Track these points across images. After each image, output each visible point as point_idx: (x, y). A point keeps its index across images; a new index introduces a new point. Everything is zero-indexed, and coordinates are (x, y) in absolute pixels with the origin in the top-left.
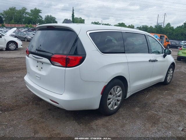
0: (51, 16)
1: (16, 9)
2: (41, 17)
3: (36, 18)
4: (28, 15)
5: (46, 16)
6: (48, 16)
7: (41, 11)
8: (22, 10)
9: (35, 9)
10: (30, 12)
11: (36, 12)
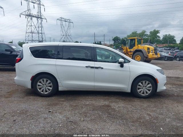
0: (169, 35)
1: (137, 33)
2: (159, 37)
3: (154, 39)
4: (147, 36)
5: (164, 35)
6: (166, 35)
7: (160, 32)
8: (141, 33)
9: (154, 31)
10: (149, 34)
11: (155, 33)
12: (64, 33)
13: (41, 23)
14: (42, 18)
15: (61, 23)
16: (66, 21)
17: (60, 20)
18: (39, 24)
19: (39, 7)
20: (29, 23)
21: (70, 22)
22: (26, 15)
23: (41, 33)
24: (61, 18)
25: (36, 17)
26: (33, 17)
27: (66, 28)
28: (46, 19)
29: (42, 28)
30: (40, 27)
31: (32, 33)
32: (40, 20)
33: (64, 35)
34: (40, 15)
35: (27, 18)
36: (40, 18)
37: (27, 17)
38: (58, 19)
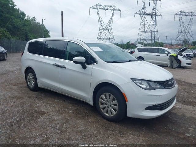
12: (183, 30)
13: (155, 21)
14: (157, 15)
15: (180, 18)
16: (187, 15)
17: (179, 15)
18: (153, 21)
19: (155, 3)
20: (143, 22)
21: (193, 16)
22: (141, 14)
23: (154, 32)
24: (180, 12)
25: (150, 15)
26: (148, 15)
27: (186, 24)
28: (161, 16)
29: (155, 26)
30: (154, 25)
31: (144, 31)
32: (155, 18)
33: (182, 33)
34: (155, 12)
35: (141, 17)
36: (154, 15)
37: (141, 15)
38: (176, 14)
